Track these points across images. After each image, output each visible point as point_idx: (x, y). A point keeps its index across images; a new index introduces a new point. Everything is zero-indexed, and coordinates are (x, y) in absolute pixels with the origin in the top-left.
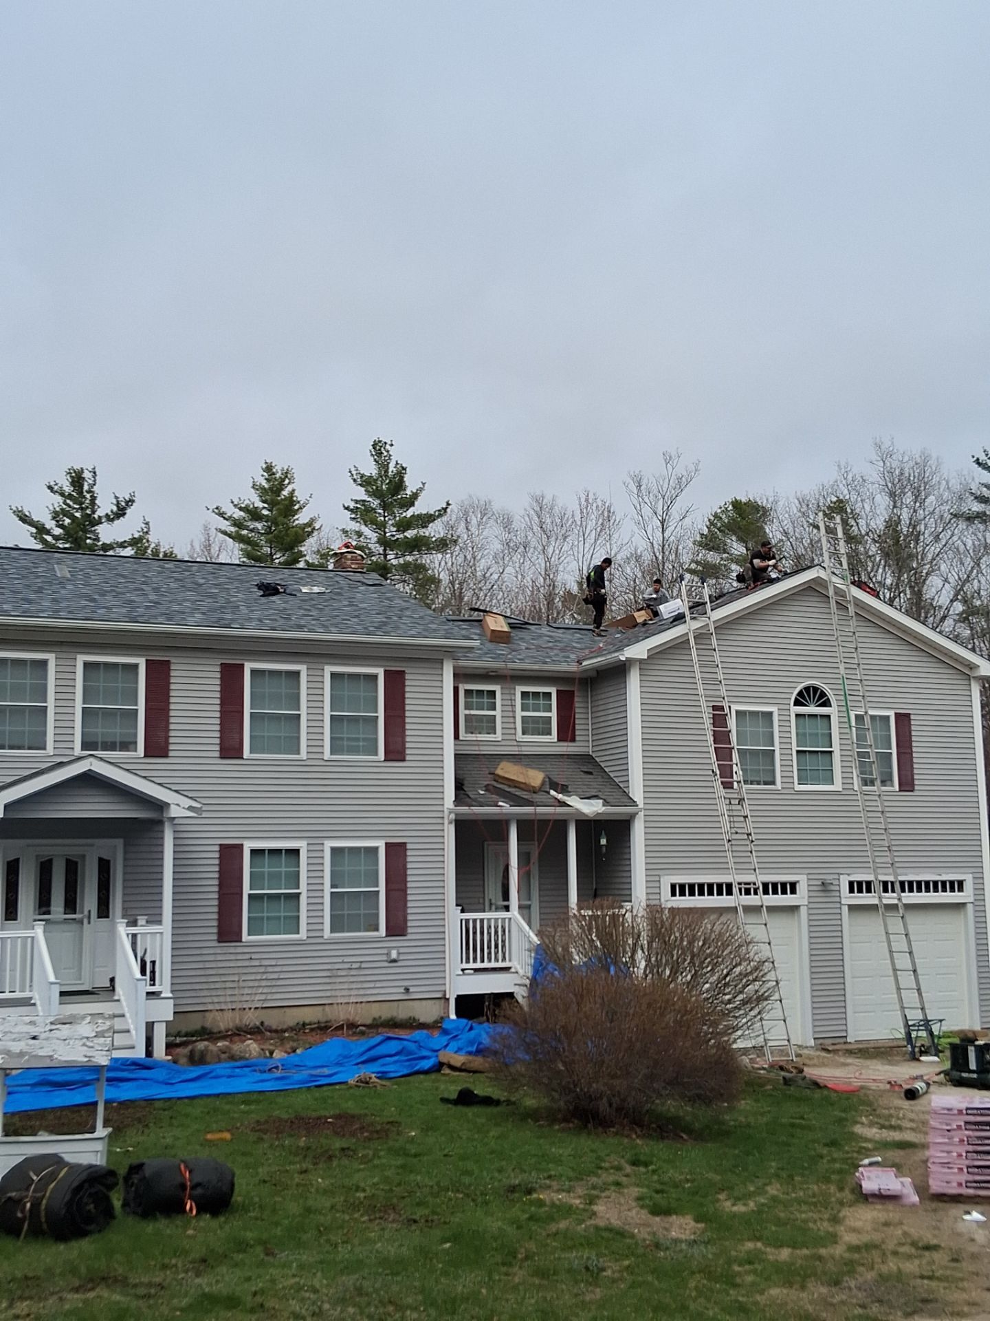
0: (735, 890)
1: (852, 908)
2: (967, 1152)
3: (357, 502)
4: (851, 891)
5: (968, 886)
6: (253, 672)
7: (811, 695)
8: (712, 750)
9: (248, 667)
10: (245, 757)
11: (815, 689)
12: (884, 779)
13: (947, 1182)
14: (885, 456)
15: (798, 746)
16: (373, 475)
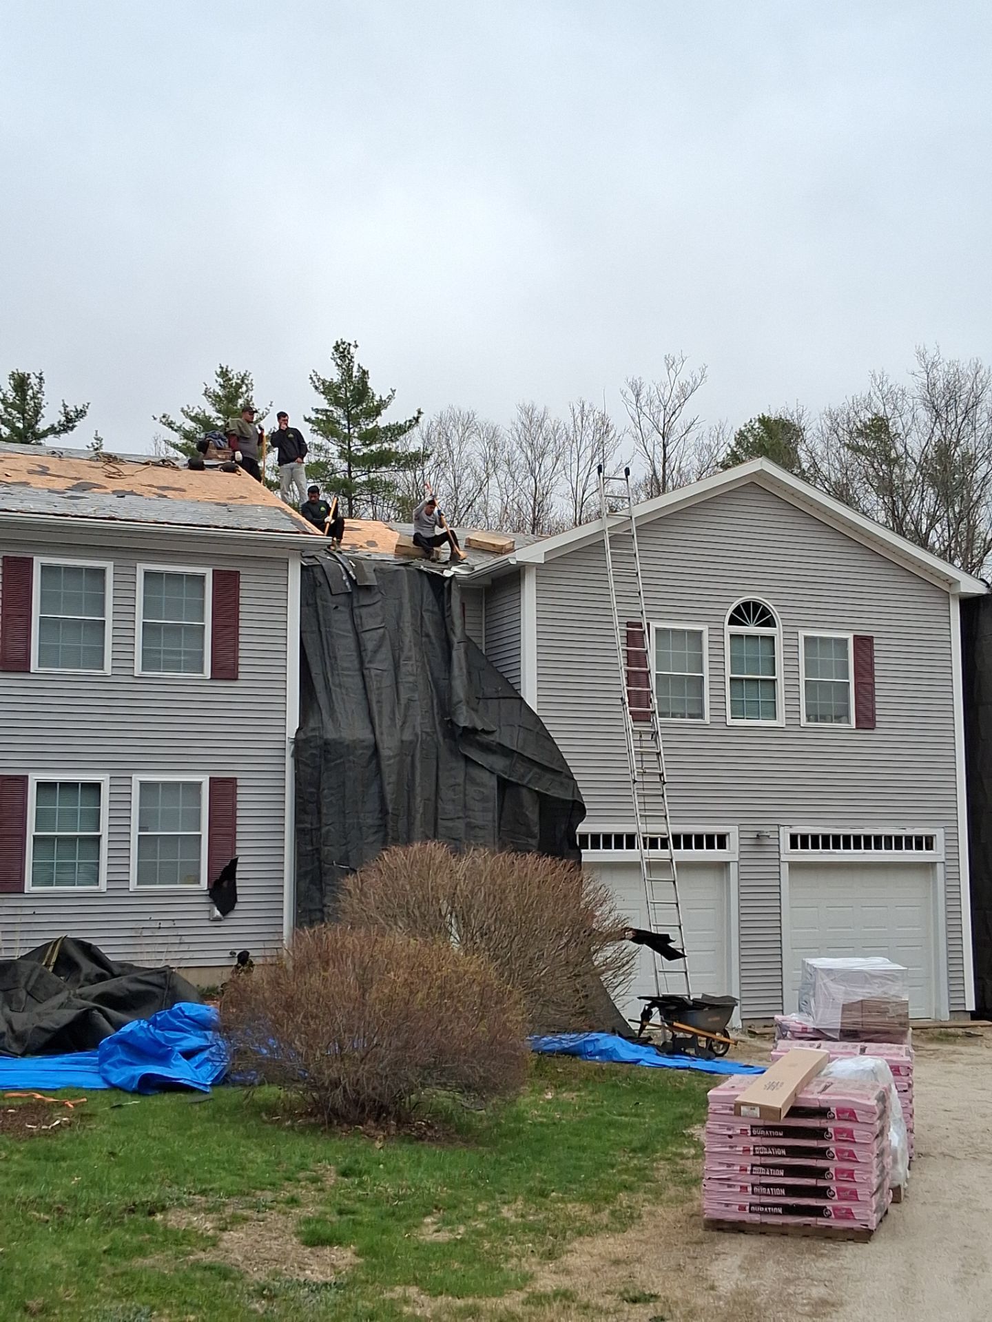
0: (639, 841)
1: (793, 866)
2: (753, 1166)
3: (317, 411)
4: (794, 845)
5: (939, 843)
6: (44, 568)
7: (750, 612)
8: (624, 675)
9: (38, 561)
10: (32, 671)
11: (756, 605)
12: (839, 714)
13: (727, 1205)
14: (930, 367)
15: (732, 673)
16: (335, 381)
